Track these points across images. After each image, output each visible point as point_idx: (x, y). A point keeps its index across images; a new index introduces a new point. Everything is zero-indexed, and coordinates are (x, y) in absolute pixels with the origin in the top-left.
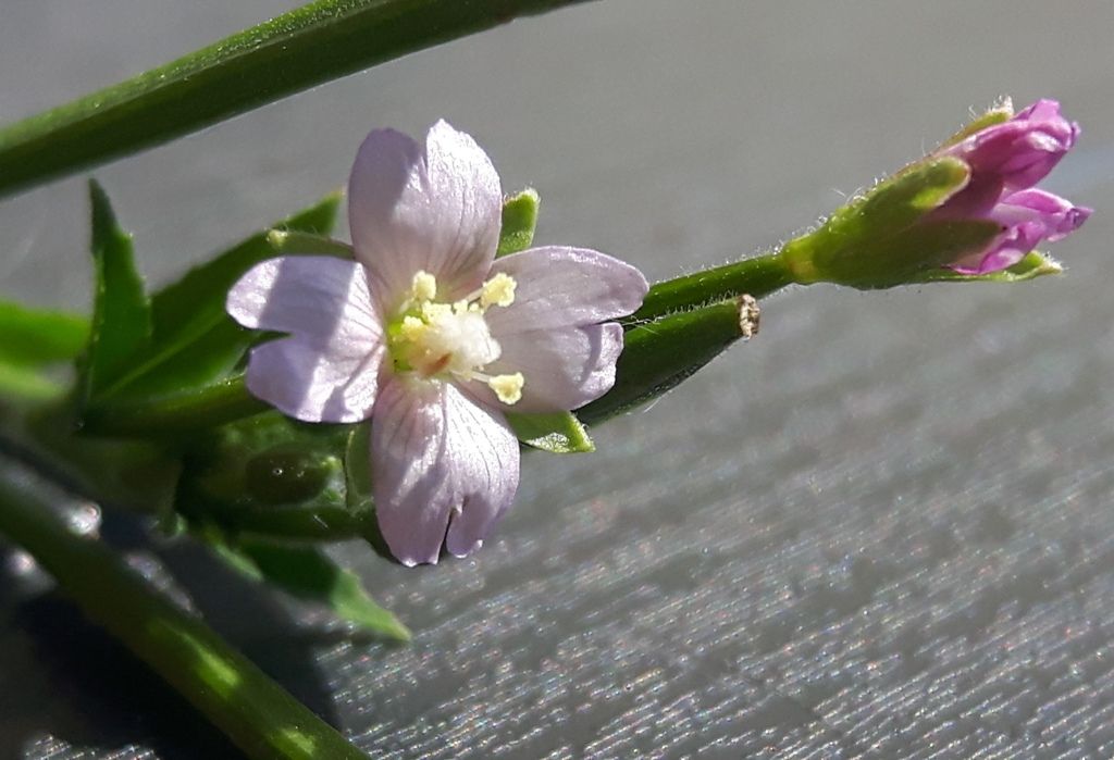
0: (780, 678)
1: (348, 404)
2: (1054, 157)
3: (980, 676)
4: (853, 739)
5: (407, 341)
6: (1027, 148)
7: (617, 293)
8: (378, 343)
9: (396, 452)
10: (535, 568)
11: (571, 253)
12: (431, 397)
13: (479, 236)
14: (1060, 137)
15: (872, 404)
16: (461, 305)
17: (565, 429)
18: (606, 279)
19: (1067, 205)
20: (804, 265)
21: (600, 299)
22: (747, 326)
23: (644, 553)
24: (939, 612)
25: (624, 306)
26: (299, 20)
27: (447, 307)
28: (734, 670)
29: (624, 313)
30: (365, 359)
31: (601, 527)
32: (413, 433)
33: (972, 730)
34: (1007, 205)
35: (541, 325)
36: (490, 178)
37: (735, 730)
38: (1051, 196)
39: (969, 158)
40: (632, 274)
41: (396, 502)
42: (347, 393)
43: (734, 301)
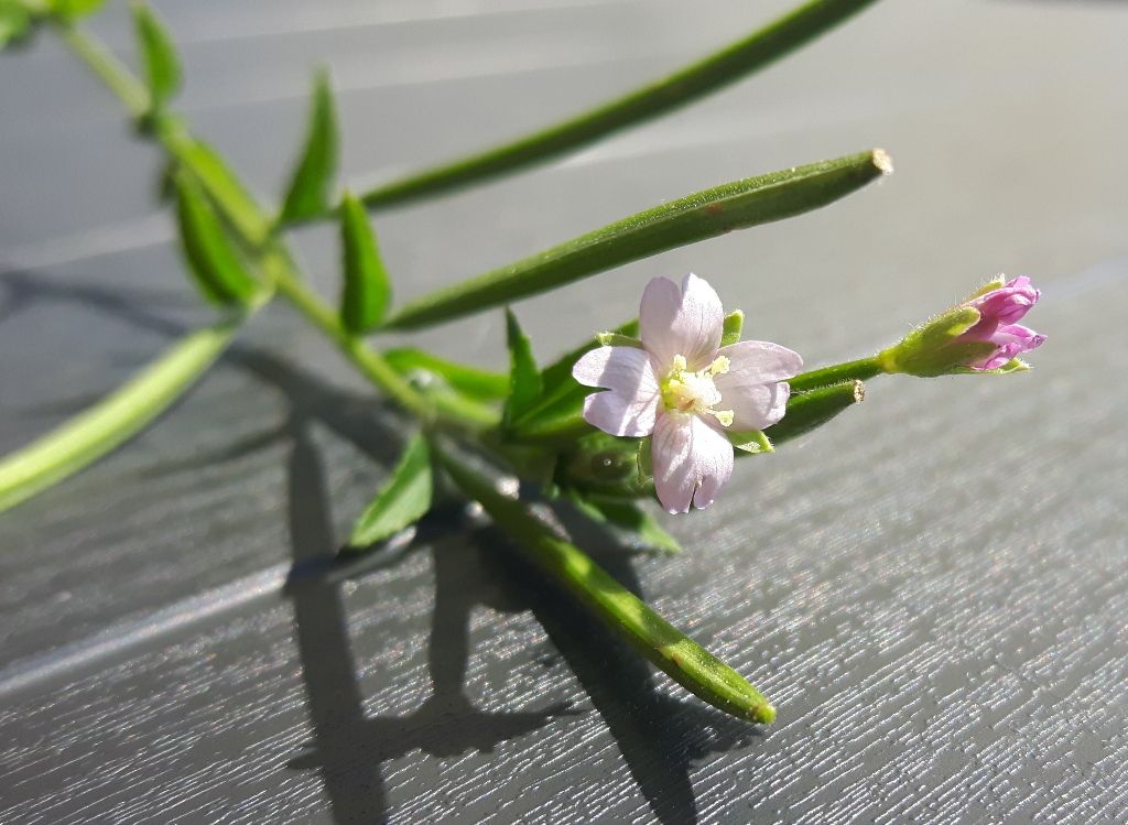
0: (875, 574)
1: (640, 426)
2: (1026, 308)
3: (981, 573)
4: (913, 607)
5: (671, 393)
6: (1012, 303)
7: (786, 366)
8: (656, 394)
9: (665, 453)
10: (747, 514)
11: (760, 345)
12: (685, 422)
13: (711, 336)
14: (1030, 298)
15: (924, 425)
16: (701, 373)
17: (758, 440)
18: (780, 359)
19: (1034, 333)
20: (890, 364)
21: (776, 369)
22: (857, 397)
23: (805, 505)
24: (959, 539)
25: (790, 373)
26: (618, 228)
27: (693, 374)
28: (850, 569)
29: (789, 377)
30: (649, 402)
31: (781, 491)
32: (675, 442)
33: (977, 603)
34: (1001, 333)
35: (744, 384)
36: (717, 304)
37: (850, 603)
38: (1023, 327)
39: (981, 308)
40: (793, 355)
41: (665, 480)
42: (638, 421)
43: (851, 383)
